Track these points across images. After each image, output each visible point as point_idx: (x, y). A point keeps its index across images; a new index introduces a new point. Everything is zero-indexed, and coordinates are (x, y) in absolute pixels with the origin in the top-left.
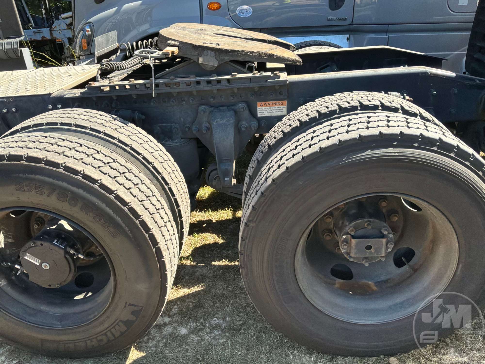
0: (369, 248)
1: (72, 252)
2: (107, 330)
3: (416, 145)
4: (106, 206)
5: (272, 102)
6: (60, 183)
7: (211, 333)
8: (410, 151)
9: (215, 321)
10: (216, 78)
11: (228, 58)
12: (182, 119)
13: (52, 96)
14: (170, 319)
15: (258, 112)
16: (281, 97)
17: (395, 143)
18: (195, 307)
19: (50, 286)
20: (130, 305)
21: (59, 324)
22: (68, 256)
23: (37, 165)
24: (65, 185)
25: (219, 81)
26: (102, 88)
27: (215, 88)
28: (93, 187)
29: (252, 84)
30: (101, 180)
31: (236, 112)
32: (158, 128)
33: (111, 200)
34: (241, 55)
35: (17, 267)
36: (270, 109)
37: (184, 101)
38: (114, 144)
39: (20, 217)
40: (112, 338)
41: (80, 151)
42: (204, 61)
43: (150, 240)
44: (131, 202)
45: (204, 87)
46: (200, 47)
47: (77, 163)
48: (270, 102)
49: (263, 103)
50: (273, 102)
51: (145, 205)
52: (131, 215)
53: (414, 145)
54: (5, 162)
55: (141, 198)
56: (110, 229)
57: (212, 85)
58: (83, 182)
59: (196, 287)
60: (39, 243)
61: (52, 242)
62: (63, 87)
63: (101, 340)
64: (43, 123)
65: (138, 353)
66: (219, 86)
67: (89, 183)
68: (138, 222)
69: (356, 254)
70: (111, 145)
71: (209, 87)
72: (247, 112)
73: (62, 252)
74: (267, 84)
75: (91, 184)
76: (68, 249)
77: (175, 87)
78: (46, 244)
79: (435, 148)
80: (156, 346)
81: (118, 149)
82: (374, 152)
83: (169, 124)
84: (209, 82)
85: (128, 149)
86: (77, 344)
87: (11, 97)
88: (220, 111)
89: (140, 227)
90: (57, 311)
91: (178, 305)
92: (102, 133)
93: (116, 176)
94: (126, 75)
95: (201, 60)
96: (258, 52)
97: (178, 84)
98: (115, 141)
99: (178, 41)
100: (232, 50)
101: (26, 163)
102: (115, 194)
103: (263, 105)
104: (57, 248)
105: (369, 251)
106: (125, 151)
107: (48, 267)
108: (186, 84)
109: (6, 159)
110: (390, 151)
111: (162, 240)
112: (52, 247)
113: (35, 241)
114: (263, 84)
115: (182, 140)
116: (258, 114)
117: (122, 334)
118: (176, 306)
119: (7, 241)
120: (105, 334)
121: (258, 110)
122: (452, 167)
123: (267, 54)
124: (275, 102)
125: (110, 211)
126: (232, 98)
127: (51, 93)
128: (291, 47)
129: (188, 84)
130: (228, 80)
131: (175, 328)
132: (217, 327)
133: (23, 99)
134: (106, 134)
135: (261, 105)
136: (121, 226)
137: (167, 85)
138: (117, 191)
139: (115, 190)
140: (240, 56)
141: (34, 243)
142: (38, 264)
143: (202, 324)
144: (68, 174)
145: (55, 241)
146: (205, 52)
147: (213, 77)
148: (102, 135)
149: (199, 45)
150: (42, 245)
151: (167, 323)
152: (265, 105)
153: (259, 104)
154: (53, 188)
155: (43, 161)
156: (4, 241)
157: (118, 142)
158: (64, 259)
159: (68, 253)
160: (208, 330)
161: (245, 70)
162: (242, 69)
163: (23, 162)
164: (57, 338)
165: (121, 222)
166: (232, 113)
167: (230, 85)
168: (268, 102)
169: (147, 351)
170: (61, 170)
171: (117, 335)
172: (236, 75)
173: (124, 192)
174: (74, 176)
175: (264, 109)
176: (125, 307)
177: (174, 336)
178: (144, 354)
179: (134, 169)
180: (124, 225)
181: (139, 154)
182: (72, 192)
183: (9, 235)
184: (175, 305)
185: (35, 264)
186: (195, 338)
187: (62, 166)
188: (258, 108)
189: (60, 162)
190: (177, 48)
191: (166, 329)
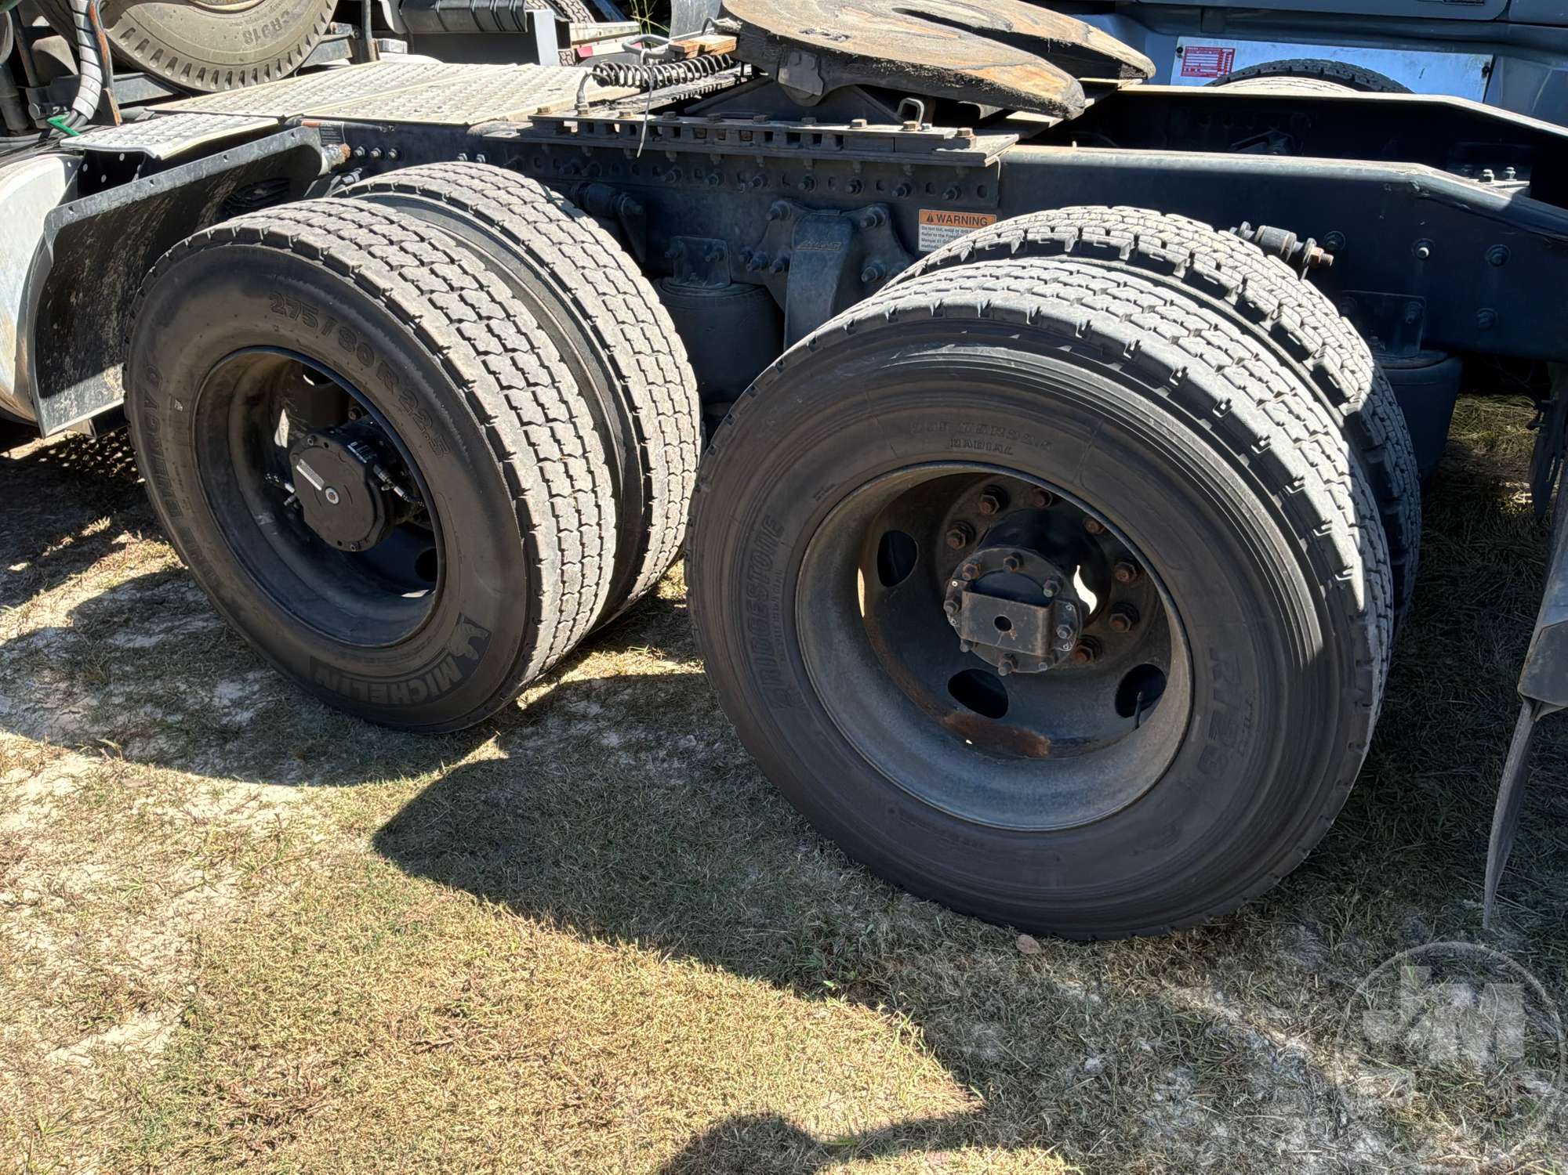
0: (1003, 624)
1: (383, 477)
2: (426, 669)
3: (1066, 349)
4: (424, 377)
5: (957, 213)
6: (345, 309)
7: (663, 760)
8: (1048, 363)
9: (689, 741)
10: (810, 127)
11: (850, 76)
12: (737, 231)
13: (469, 132)
14: (601, 711)
15: (921, 237)
16: (982, 202)
17: (1016, 337)
18: (667, 703)
19: (340, 543)
20: (468, 621)
21: (349, 633)
22: (372, 484)
23: (310, 261)
24: (353, 314)
25: (817, 137)
26: (567, 124)
27: (807, 153)
28: (402, 331)
29: (895, 155)
30: (421, 317)
31: (855, 227)
32: (682, 245)
33: (434, 367)
34: (884, 73)
35: (288, 487)
36: (950, 233)
37: (743, 181)
38: (516, 255)
39: (323, 387)
40: (435, 691)
41: (410, 250)
42: (790, 80)
43: (506, 477)
44: (474, 382)
45: (780, 148)
46: (784, 40)
47: (385, 273)
48: (953, 214)
49: (934, 213)
50: (961, 214)
51: (512, 399)
52: (470, 410)
53: (1062, 348)
54: (258, 245)
55: (507, 380)
56: (429, 431)
57: (800, 147)
58: (386, 316)
59: (693, 664)
60: (322, 440)
61: (344, 444)
62: (507, 115)
63: (415, 691)
64: (389, 185)
65: (496, 750)
66: (817, 152)
67: (397, 320)
68: (484, 430)
69: (972, 632)
70: (510, 257)
71: (791, 151)
72: (886, 231)
73: (361, 471)
74: (933, 160)
75: (400, 324)
76: (377, 469)
77: (716, 140)
78: (334, 446)
79: (1115, 367)
80: (539, 750)
81: (523, 269)
82: (962, 350)
83: (707, 240)
84: (794, 137)
85: (544, 273)
86: (374, 687)
87: (393, 123)
88: (818, 219)
89: (487, 442)
90: (354, 607)
91: (635, 689)
92: (497, 224)
93: (464, 318)
94: (670, 101)
95: (783, 76)
96: (936, 69)
97: (722, 135)
98: (520, 250)
99: (741, 20)
100: (860, 56)
101: (292, 255)
102: (443, 355)
103: (935, 219)
104: (352, 461)
105: (1003, 633)
106: (538, 275)
107: (336, 501)
108: (741, 137)
109: (260, 240)
110: (999, 354)
111: (535, 486)
112: (344, 455)
113: (318, 436)
114: (922, 159)
115: (734, 286)
116: (921, 243)
117: (454, 685)
118: (629, 691)
119: (294, 436)
120: (422, 678)
121: (921, 231)
122: (1152, 424)
123: (962, 77)
124: (966, 215)
125: (430, 392)
126: (851, 189)
127: (470, 123)
128: (1124, 66)
129: (745, 135)
130: (839, 137)
131: (600, 731)
132: (686, 754)
133: (416, 130)
134: (505, 231)
135: (930, 220)
136: (449, 432)
137: (699, 133)
138: (451, 351)
139: (446, 345)
140: (883, 76)
141: (315, 439)
142: (320, 489)
143: (658, 739)
144: (361, 291)
145: (354, 444)
146: (794, 57)
147: (807, 124)
148: (495, 231)
149: (781, 37)
150: (326, 445)
151: (591, 716)
152: (941, 219)
153: (923, 214)
154: (333, 317)
155: (322, 255)
156: (289, 434)
157: (526, 252)
158: (363, 486)
159: (376, 477)
160: (662, 754)
161: (896, 116)
162: (889, 111)
163: (288, 251)
164: (340, 663)
165: (449, 421)
166: (846, 229)
167: (843, 152)
168: (948, 213)
169: (516, 753)
170: (349, 281)
171: (445, 685)
172: (860, 124)
173: (467, 356)
174: (370, 298)
175: (935, 232)
176: (458, 623)
177: (585, 743)
178: (506, 757)
179: (525, 317)
180: (454, 430)
181: (566, 289)
182: (365, 335)
183: (300, 422)
184: (629, 686)
185: (314, 488)
186: (625, 759)
187: (353, 272)
188: (921, 226)
189: (351, 263)
190: (734, 38)
191: (580, 726)
